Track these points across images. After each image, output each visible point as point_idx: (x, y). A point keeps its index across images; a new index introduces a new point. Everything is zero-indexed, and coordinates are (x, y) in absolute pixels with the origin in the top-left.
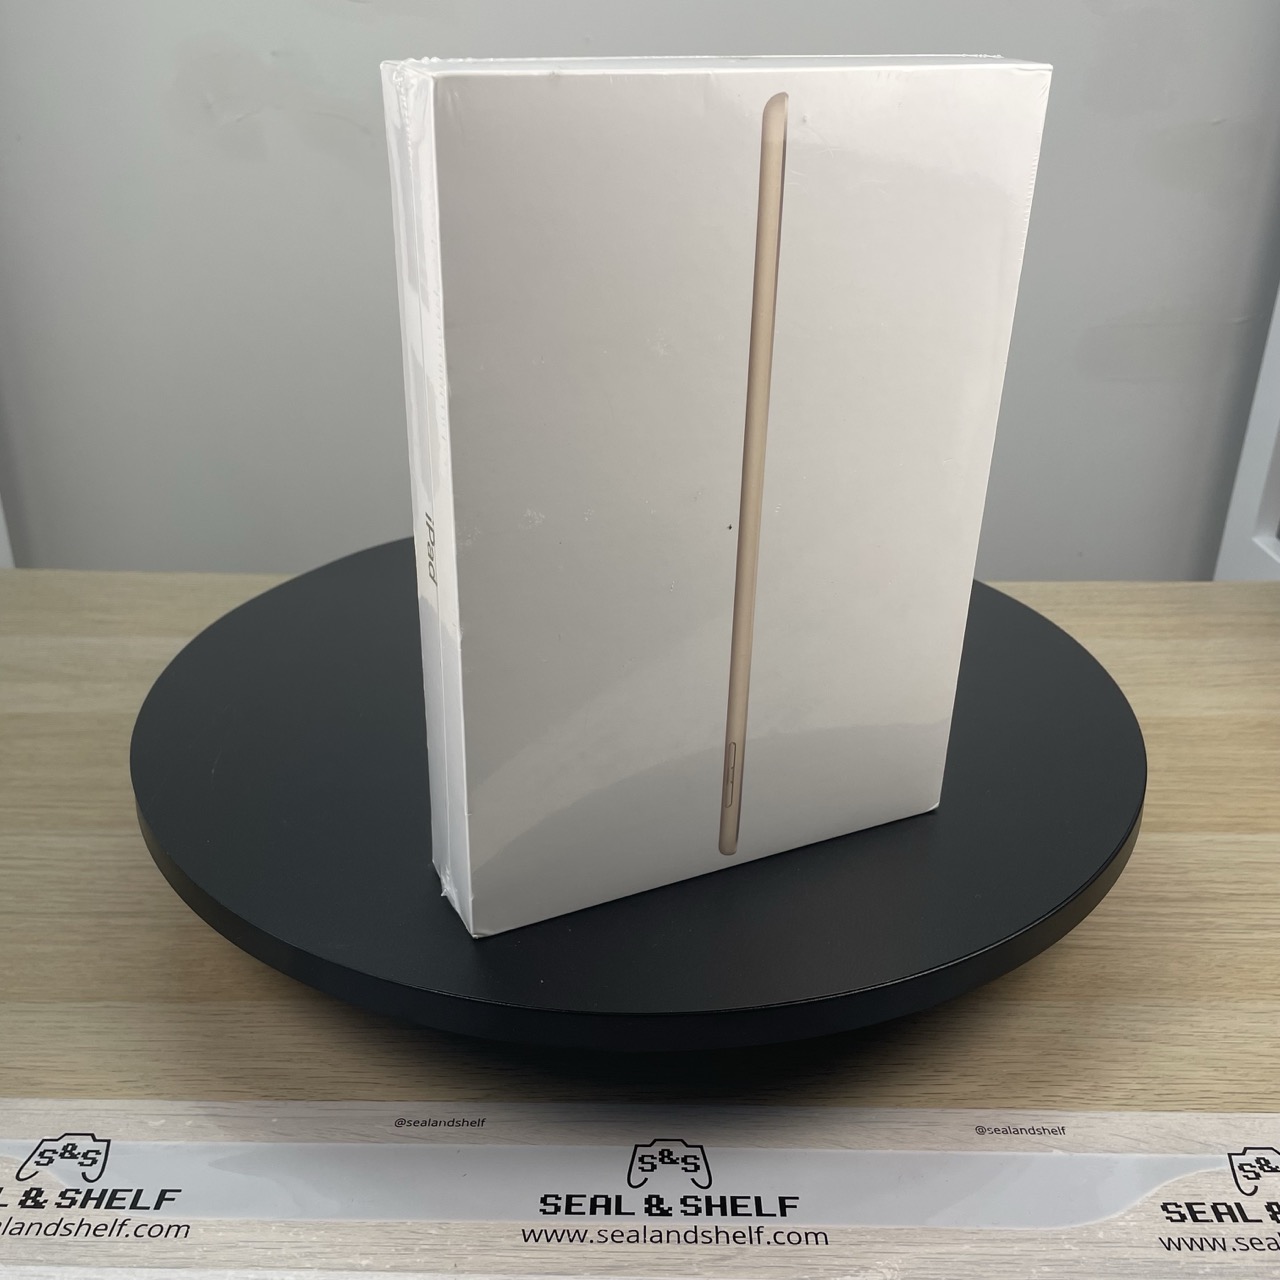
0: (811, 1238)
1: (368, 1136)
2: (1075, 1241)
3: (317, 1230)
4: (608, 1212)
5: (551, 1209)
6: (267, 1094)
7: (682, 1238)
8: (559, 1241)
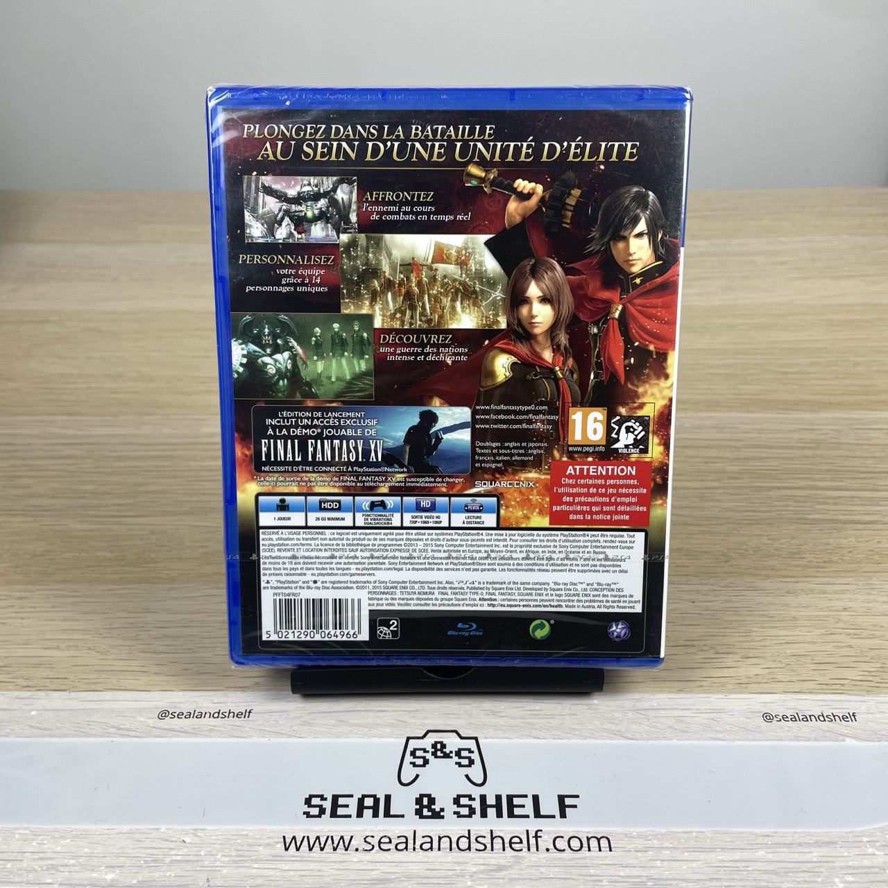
0: (594, 843)
1: (128, 730)
2: (879, 844)
3: (63, 838)
4: (376, 815)
5: (315, 811)
6: (30, 683)
7: (454, 845)
8: (322, 849)
